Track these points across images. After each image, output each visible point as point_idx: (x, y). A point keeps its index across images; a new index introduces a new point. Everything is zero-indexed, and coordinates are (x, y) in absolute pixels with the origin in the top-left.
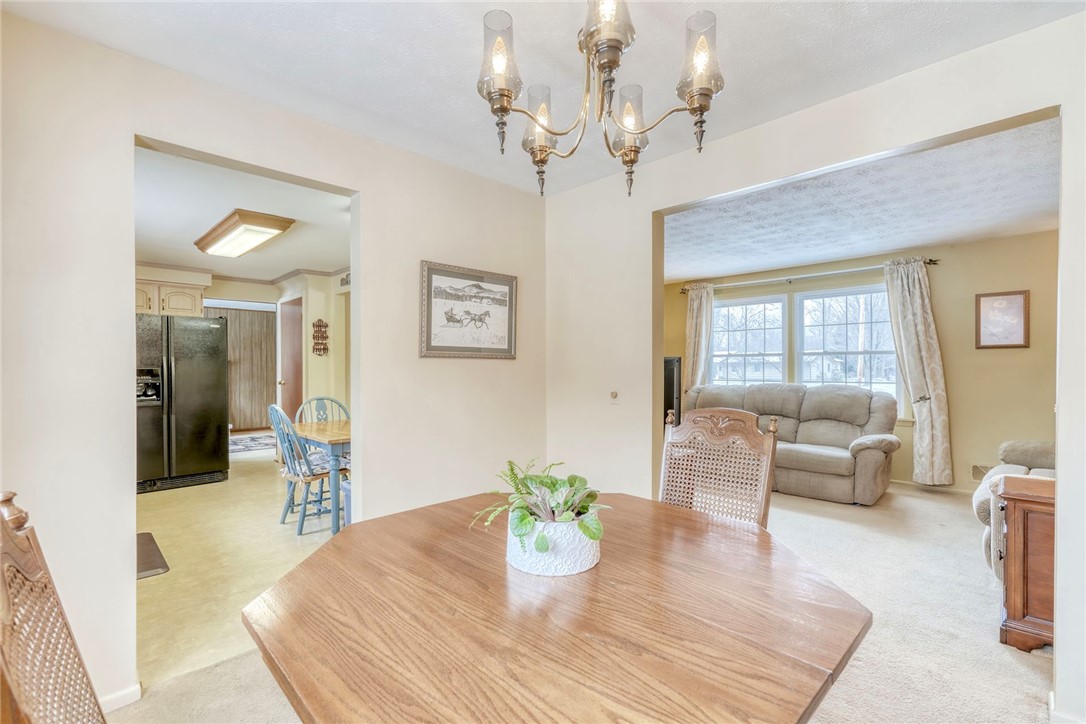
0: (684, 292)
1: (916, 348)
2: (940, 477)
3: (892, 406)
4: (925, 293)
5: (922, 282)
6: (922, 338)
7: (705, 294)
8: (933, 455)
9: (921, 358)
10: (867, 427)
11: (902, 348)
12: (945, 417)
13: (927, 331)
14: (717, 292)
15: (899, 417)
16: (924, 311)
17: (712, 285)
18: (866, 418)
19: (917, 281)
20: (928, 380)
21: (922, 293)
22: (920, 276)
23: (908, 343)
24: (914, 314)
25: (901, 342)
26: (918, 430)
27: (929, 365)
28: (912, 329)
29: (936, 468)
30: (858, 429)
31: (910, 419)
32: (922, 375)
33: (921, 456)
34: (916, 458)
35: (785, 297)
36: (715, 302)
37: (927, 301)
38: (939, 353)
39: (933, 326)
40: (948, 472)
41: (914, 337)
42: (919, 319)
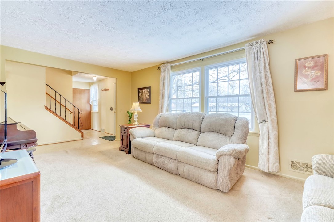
0: (159, 69)
1: (261, 92)
2: (272, 168)
3: (246, 125)
4: (266, 60)
5: (265, 53)
6: (264, 86)
7: (167, 69)
8: (269, 154)
9: (264, 98)
10: (233, 138)
11: (254, 92)
12: (276, 133)
13: (267, 82)
14: (172, 68)
15: (250, 131)
16: (266, 71)
17: (170, 64)
18: (233, 132)
19: (262, 53)
20: (267, 110)
21: (264, 60)
22: (264, 50)
23: (257, 89)
24: (260, 73)
25: (253, 89)
26: (261, 139)
27: (268, 101)
28: (259, 81)
29: (270, 161)
30: (228, 138)
31: (257, 132)
32: (263, 107)
33: (262, 154)
34: (260, 155)
35: (200, 68)
36: (171, 73)
37: (267, 64)
38: (273, 95)
39: (270, 79)
40: (277, 164)
41: (260, 85)
42: (263, 75)
